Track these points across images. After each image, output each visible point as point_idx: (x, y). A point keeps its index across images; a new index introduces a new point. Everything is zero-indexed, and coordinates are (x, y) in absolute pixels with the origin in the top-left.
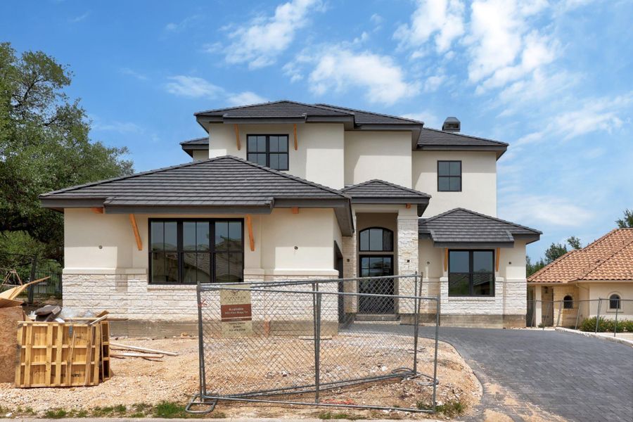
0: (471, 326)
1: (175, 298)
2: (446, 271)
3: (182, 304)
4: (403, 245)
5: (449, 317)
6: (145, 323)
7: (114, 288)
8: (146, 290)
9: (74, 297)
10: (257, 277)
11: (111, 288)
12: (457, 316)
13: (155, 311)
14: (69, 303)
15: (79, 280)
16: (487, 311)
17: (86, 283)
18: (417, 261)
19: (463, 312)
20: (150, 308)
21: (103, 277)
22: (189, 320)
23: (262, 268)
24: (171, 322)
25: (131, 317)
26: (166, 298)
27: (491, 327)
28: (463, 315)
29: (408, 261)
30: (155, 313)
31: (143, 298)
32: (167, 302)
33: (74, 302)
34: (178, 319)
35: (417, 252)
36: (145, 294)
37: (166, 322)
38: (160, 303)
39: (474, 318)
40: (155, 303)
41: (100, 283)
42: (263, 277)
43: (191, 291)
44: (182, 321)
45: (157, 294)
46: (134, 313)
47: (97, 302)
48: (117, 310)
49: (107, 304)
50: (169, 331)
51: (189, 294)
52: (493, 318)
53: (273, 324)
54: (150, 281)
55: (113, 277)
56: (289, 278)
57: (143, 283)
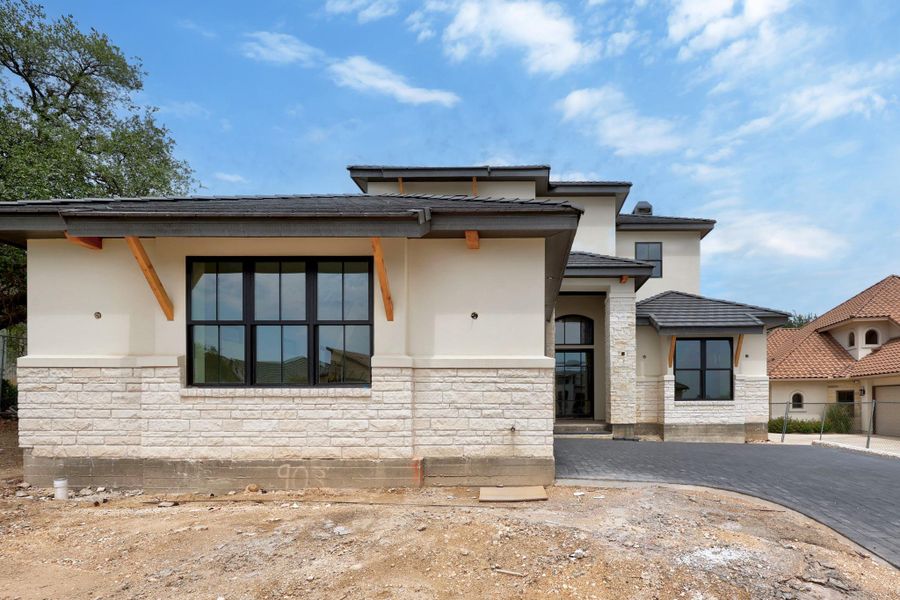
0: (704, 440)
1: (236, 414)
2: (670, 366)
3: (248, 425)
4: (616, 333)
5: (675, 428)
6: (175, 464)
7: (120, 395)
8: (178, 398)
9: (40, 413)
10: (398, 371)
11: (115, 395)
12: (685, 427)
13: (195, 441)
14: (32, 424)
15: (50, 380)
16: (725, 419)
17: (64, 386)
18: (634, 354)
19: (693, 421)
20: (186, 434)
21: (97, 373)
22: (263, 457)
23: (408, 354)
24: (228, 463)
25: (147, 452)
26: (218, 414)
27: (730, 440)
28: (694, 425)
29: (623, 354)
30: (195, 445)
31: (172, 415)
32: (220, 422)
33: (41, 421)
34: (241, 457)
35: (634, 341)
36: (176, 407)
37: (218, 463)
38: (206, 423)
39: (708, 429)
40: (197, 424)
41: (91, 386)
42: (410, 372)
43: (266, 400)
44: (250, 460)
45: (200, 407)
46: (153, 445)
47: (87, 422)
48: (126, 439)
49: (104, 426)
50: (223, 481)
51: (264, 407)
52: (733, 429)
53: (429, 465)
54: (190, 382)
55: (117, 372)
56: (461, 373)
57: (172, 384)
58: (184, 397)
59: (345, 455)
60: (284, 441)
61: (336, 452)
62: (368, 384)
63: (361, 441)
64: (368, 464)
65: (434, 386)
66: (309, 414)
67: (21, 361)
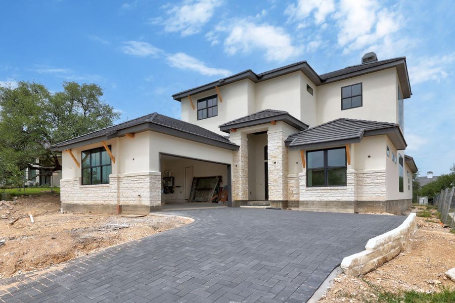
0: (325, 210)
2: (304, 167)
4: (271, 152)
5: (306, 203)
6: (79, 205)
10: (115, 178)
12: (313, 203)
16: (339, 198)
17: (66, 186)
19: (318, 199)
23: (119, 173)
27: (343, 211)
28: (318, 202)
29: (275, 163)
30: (82, 200)
35: (281, 155)
36: (79, 190)
39: (327, 204)
42: (117, 178)
43: (92, 188)
46: (76, 200)
52: (345, 204)
53: (122, 207)
54: (82, 184)
55: (72, 182)
56: (129, 178)
57: (78, 185)
58: (80, 188)
59: (105, 203)
60: (94, 199)
61: (103, 202)
62: (109, 183)
63: (107, 199)
64: (108, 206)
65: (123, 182)
66: (99, 192)
67: (61, 181)
